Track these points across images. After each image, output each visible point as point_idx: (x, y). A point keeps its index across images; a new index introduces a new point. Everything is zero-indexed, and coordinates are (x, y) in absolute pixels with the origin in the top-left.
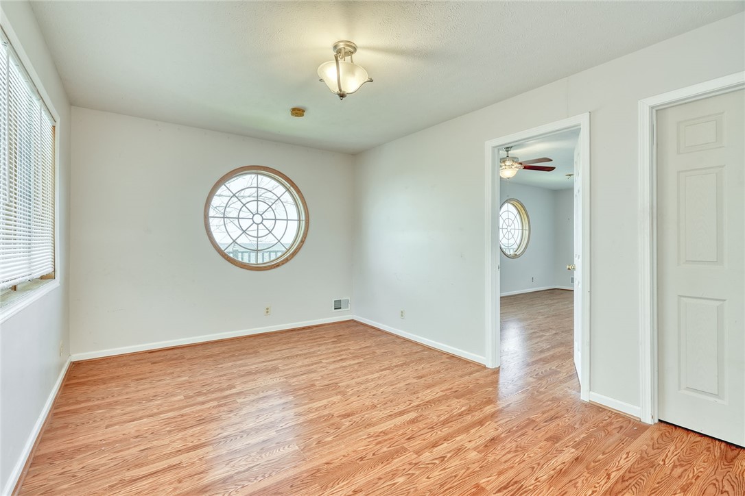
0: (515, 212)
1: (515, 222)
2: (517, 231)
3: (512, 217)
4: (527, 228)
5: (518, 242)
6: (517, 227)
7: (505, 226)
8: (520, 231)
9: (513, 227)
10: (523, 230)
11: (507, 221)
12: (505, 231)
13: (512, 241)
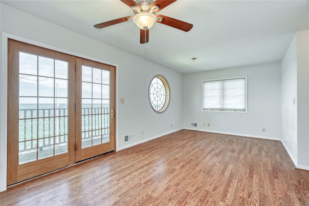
0: (162, 84)
1: (162, 90)
2: (163, 96)
3: (160, 87)
4: (169, 95)
5: (163, 103)
6: (163, 94)
7: (155, 93)
8: (165, 96)
9: (160, 93)
10: (166, 95)
11: (156, 89)
12: (155, 96)
13: (160, 102)
